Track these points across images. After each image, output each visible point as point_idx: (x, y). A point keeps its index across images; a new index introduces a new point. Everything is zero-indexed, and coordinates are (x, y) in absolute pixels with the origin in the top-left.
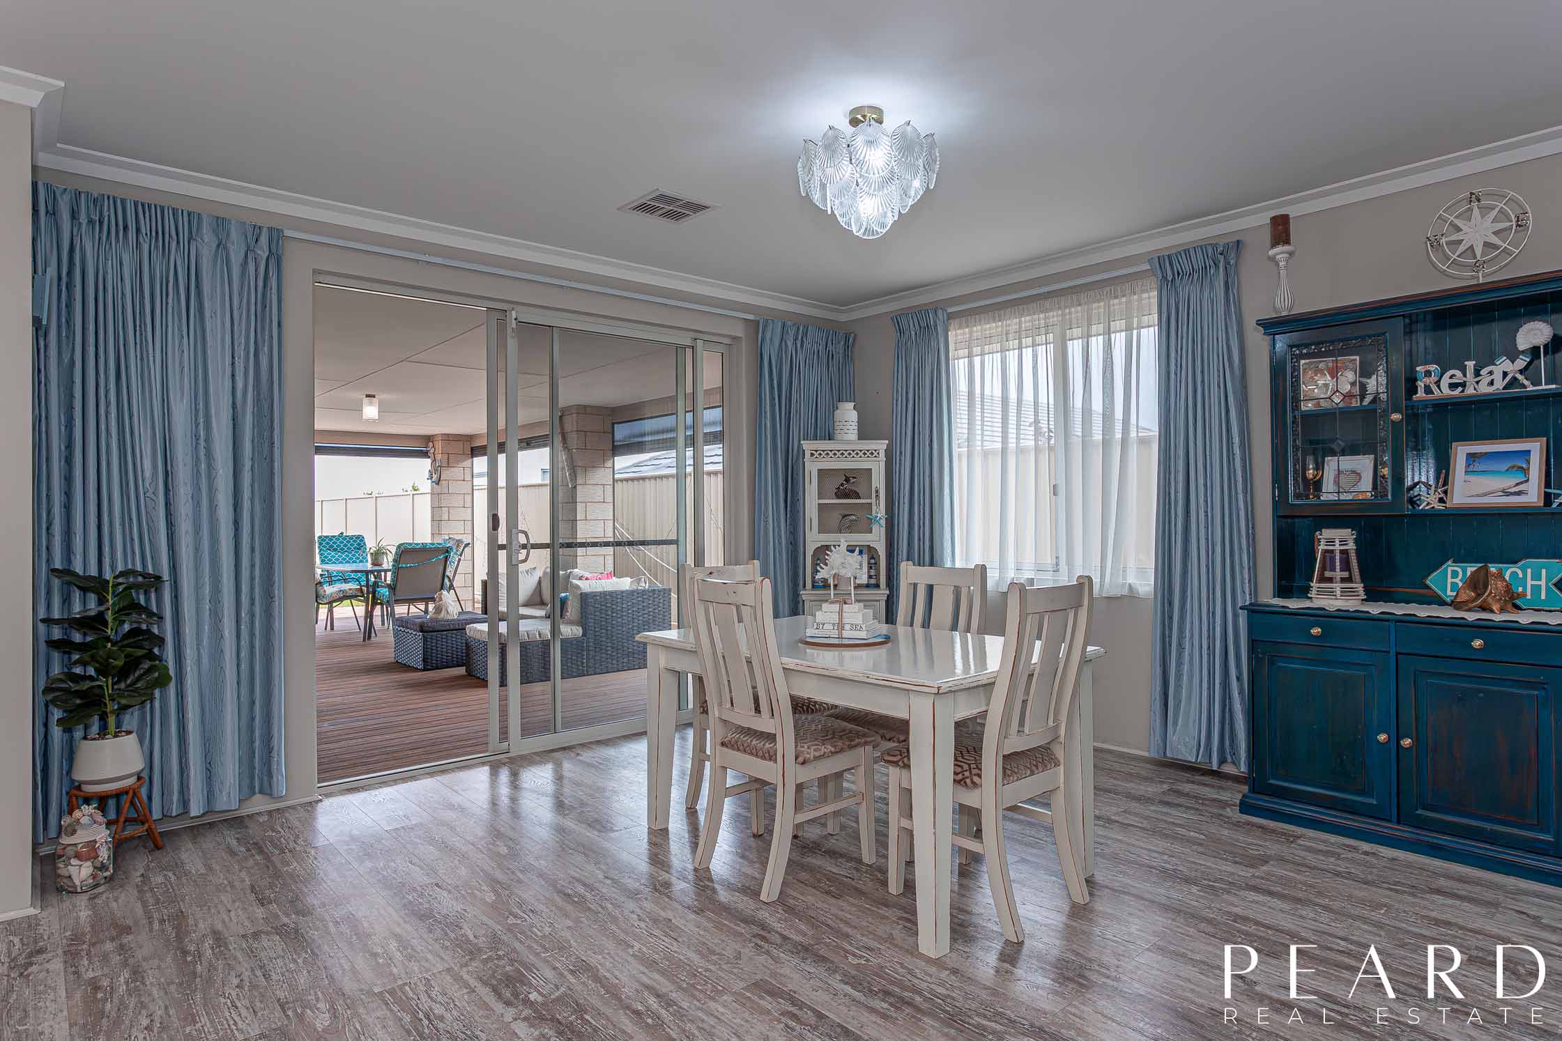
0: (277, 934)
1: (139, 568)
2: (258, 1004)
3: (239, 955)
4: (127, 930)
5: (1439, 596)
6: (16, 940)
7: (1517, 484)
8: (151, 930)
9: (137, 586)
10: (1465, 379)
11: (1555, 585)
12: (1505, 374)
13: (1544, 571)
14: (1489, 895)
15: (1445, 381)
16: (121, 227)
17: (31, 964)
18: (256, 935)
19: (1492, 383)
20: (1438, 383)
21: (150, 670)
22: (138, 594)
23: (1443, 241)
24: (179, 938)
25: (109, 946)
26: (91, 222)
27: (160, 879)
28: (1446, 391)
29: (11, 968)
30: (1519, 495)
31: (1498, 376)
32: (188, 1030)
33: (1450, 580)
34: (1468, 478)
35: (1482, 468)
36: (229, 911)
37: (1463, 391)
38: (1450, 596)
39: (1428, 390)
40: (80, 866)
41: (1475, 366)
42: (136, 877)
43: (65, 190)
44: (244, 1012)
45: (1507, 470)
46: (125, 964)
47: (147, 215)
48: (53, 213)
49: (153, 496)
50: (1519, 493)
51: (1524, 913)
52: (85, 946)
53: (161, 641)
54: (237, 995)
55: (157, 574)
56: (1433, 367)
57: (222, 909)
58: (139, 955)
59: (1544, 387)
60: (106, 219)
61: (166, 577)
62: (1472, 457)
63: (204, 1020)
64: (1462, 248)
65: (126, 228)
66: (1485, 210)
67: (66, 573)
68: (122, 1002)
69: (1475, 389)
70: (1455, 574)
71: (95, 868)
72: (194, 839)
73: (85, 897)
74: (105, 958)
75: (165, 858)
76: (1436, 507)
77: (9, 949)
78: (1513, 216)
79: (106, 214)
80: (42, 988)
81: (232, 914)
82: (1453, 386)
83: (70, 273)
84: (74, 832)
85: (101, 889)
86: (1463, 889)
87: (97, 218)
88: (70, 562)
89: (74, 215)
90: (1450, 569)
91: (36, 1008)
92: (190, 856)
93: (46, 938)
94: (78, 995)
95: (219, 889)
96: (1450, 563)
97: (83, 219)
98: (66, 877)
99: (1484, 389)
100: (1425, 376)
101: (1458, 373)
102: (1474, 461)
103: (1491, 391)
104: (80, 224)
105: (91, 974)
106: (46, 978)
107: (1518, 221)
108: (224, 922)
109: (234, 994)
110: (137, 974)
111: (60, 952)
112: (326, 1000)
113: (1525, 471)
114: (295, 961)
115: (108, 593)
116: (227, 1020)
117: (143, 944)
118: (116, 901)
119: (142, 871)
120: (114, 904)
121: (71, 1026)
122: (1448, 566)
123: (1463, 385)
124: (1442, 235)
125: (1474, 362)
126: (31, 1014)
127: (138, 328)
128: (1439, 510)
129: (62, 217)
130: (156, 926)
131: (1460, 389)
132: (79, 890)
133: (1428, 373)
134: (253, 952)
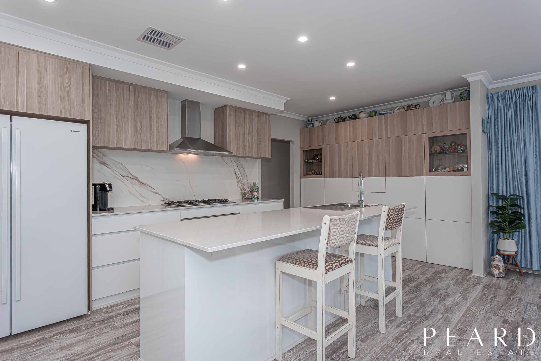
0: (537, 306)
1: (518, 194)
2: (517, 316)
3: (522, 305)
4: (500, 288)
6: (476, 280)
8: (505, 291)
9: (517, 199)
16: (511, 98)
17: (476, 285)
18: (531, 304)
21: (518, 223)
22: (517, 201)
24: (510, 295)
25: (493, 289)
26: (502, 99)
27: (516, 282)
29: (472, 284)
32: (496, 311)
36: (529, 296)
40: (496, 270)
42: (511, 279)
43: (495, 93)
44: (512, 315)
46: (494, 294)
47: (518, 92)
48: (493, 100)
49: (521, 173)
52: (488, 287)
53: (524, 215)
54: (514, 312)
55: (522, 196)
57: (527, 295)
58: (498, 294)
60: (506, 97)
61: (525, 196)
63: (502, 312)
65: (512, 98)
67: (497, 195)
68: (488, 300)
71: (499, 272)
72: (534, 278)
73: (496, 278)
74: (491, 291)
75: (522, 278)
77: (474, 281)
79: (506, 96)
80: (475, 290)
81: (529, 297)
83: (497, 114)
84: (494, 261)
85: (501, 278)
87: (504, 98)
88: (498, 191)
89: (498, 99)
91: (471, 293)
92: (529, 281)
93: (482, 282)
94: (480, 294)
95: (531, 290)
97: (500, 99)
98: (492, 272)
104: (500, 101)
105: (485, 292)
106: (477, 289)
108: (525, 297)
109: (513, 311)
110: (495, 297)
111: (483, 286)
112: (536, 324)
114: (536, 313)
115: (506, 200)
116: (507, 314)
117: (501, 292)
118: (502, 282)
119: (514, 279)
120: (501, 282)
121: (475, 298)
126: (470, 293)
127: (516, 125)
129: (495, 101)
130: (507, 291)
132: (495, 276)
134: (526, 306)
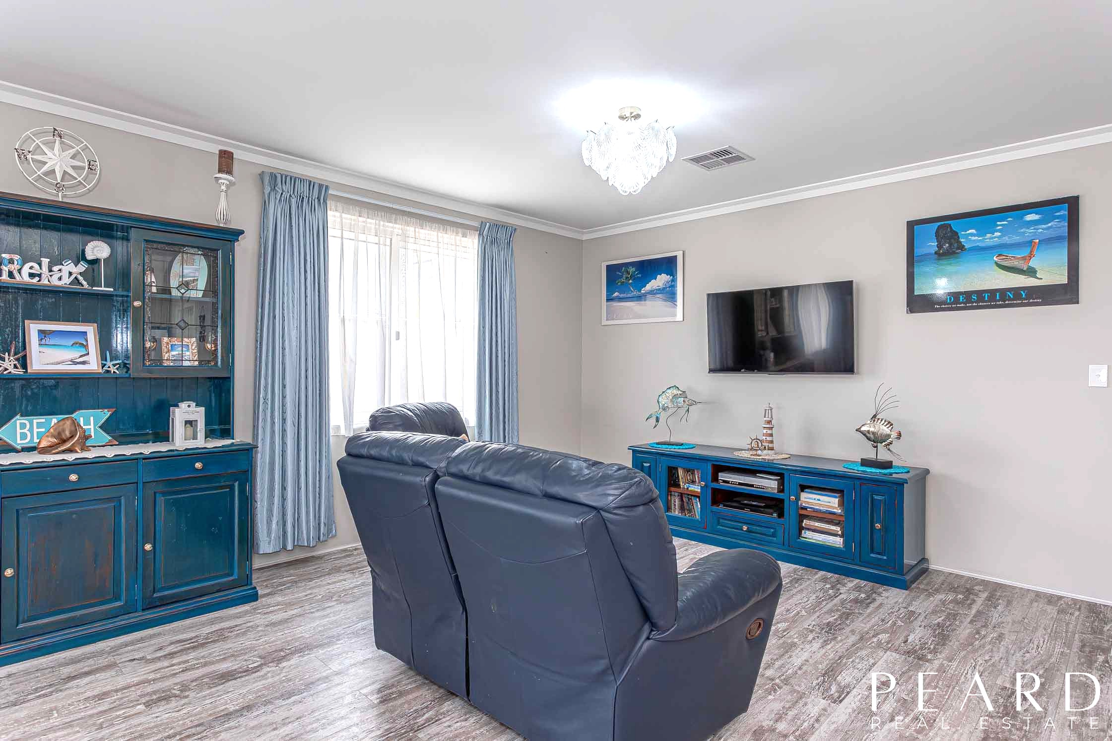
5: (10, 445)
7: (81, 356)
10: (41, 271)
11: (101, 427)
12: (70, 274)
13: (92, 418)
14: (103, 661)
15: (26, 270)
19: (60, 279)
20: (19, 271)
23: (29, 156)
28: (26, 278)
30: (83, 364)
31: (65, 274)
33: (19, 431)
34: (43, 349)
35: (52, 342)
37: (39, 281)
38: (20, 444)
39: (11, 274)
41: (49, 262)
45: (72, 345)
50: (84, 363)
51: (134, 659)
56: (16, 257)
59: (103, 289)
62: (43, 334)
64: (45, 168)
66: (65, 147)
69: (49, 281)
70: (23, 426)
76: (13, 371)
78: (86, 160)
82: (32, 275)
86: (84, 666)
90: (18, 422)
96: (18, 417)
99: (55, 282)
100: (9, 263)
101: (36, 266)
102: (45, 336)
103: (60, 284)
107: (89, 165)
113: (86, 347)
122: (16, 420)
123: (40, 275)
124: (29, 152)
125: (49, 260)
128: (15, 375)
131: (37, 279)
133: (11, 261)
